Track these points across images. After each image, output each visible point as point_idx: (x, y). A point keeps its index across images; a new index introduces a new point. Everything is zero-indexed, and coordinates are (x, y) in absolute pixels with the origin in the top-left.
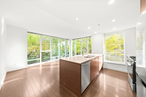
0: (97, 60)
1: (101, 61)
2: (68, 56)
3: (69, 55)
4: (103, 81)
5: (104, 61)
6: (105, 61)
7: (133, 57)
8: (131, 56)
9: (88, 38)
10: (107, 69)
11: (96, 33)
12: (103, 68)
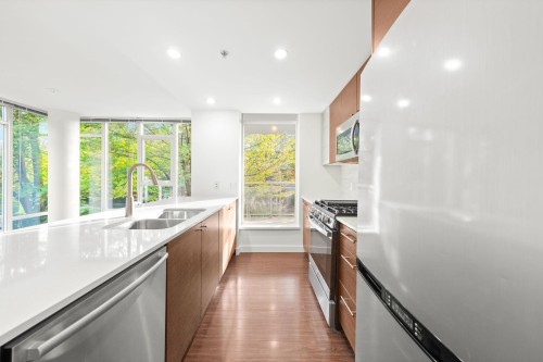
0: (212, 225)
1: (228, 225)
2: (43, 220)
3: (49, 213)
4: (237, 303)
5: (240, 227)
6: (245, 224)
7: (329, 205)
8: (319, 200)
9: (178, 125)
10: (248, 255)
11: (211, 101)
12: (237, 254)
